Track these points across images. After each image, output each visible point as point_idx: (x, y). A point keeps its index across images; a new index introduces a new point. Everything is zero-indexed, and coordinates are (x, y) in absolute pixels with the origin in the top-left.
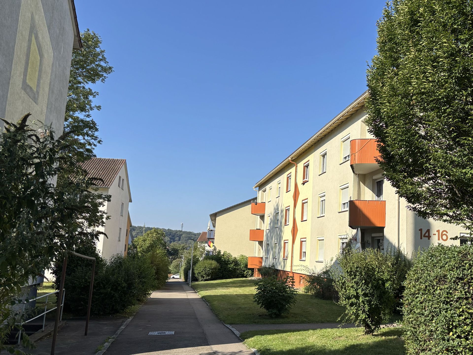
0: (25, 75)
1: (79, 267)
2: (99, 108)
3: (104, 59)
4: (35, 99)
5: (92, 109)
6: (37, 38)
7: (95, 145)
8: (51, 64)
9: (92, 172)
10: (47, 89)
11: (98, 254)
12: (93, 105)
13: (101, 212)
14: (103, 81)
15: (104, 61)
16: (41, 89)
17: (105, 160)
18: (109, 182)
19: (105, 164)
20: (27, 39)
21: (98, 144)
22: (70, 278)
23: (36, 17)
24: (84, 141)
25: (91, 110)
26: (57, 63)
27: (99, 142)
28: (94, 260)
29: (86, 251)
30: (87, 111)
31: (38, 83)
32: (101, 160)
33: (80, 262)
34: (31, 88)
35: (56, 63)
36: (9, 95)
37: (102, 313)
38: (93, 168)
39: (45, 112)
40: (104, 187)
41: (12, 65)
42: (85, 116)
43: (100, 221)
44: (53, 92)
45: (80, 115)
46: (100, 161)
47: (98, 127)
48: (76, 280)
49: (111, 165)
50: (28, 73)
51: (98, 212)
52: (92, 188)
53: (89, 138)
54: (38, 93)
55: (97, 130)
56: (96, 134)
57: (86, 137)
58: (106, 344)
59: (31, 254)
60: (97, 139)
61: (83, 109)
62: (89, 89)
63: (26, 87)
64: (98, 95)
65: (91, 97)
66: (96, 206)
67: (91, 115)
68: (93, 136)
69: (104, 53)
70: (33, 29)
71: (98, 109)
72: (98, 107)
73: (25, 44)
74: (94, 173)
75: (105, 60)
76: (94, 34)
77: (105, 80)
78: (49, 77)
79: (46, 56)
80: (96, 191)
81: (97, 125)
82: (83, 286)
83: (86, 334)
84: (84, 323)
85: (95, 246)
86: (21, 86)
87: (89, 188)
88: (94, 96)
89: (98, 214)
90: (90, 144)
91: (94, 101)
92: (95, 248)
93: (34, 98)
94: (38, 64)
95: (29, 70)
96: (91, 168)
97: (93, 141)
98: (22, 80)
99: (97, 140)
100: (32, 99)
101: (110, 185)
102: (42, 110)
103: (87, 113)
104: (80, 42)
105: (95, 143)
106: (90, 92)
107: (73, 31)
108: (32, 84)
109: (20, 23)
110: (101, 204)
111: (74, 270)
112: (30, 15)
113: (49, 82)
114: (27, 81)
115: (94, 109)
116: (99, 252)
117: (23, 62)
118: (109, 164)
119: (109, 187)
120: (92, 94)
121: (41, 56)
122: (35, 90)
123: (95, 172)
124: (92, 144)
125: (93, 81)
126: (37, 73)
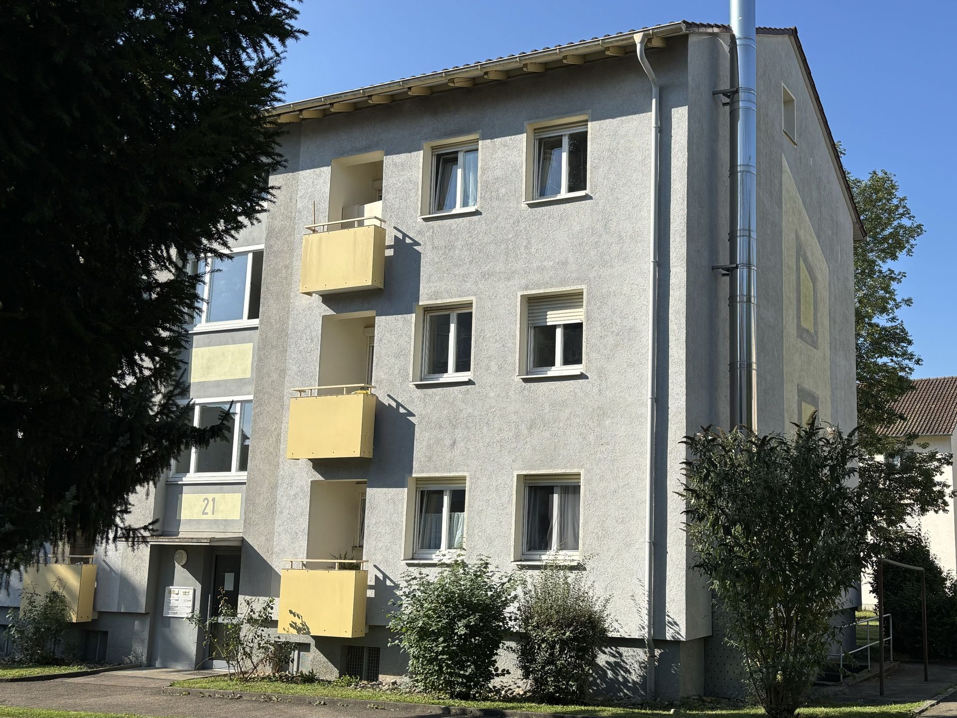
0: (799, 318)
1: (907, 583)
2: (908, 302)
3: (906, 213)
4: (814, 344)
5: (897, 306)
6: (806, 260)
7: (910, 369)
8: (827, 285)
9: (917, 407)
10: (827, 323)
11: (934, 562)
12: (899, 299)
13: (939, 484)
14: (910, 254)
15: (907, 215)
16: (820, 326)
17: (939, 381)
18: (950, 424)
19: (939, 388)
20: (795, 269)
21: (916, 367)
22: (897, 598)
23: (802, 233)
24: (893, 363)
25: (897, 308)
26: (835, 277)
27: (918, 362)
28: (922, 571)
29: (915, 557)
30: (890, 311)
31: (814, 319)
32: (931, 381)
33: (908, 575)
34: (807, 331)
35: (834, 279)
36: (784, 353)
37: (951, 656)
38: (918, 400)
39: (829, 355)
40: (941, 433)
41: (782, 312)
42: (888, 320)
43: (940, 501)
44: (835, 322)
45: (881, 320)
46: (929, 384)
47: (910, 338)
48: (906, 603)
49: (949, 390)
50: (801, 313)
51: (935, 485)
52: (917, 444)
53: (900, 359)
54: (816, 333)
55: (910, 343)
56: (910, 349)
57: (894, 358)
58: (951, 689)
59: (839, 564)
60: (912, 358)
61: (884, 310)
62: (889, 270)
63: (802, 332)
64: (905, 276)
65: (894, 285)
66: (928, 475)
67: (897, 318)
68: (904, 354)
69: (906, 201)
70: (800, 252)
71: (908, 305)
72: (908, 300)
73: (793, 278)
74: (920, 409)
75: (909, 214)
76: (886, 174)
77: (913, 250)
78: (827, 305)
79: (819, 277)
80: (925, 448)
81: (909, 335)
82: (916, 611)
83: (926, 680)
84: (922, 667)
85: (927, 548)
86: (795, 335)
87: (912, 443)
88: (899, 281)
89: (935, 489)
90: (903, 369)
91: (900, 290)
92: (928, 551)
93: (813, 341)
94: (812, 293)
95: (802, 307)
96: (914, 400)
97: (907, 361)
98: (796, 326)
99: (914, 360)
100: (811, 345)
101: (951, 430)
102: (824, 354)
103: (891, 315)
104: (862, 229)
105: (911, 366)
106: (891, 277)
107: (850, 218)
108: (807, 325)
109: (785, 253)
110: (937, 469)
111: (902, 587)
112: (794, 235)
113: (828, 310)
114: (802, 324)
115: (901, 306)
116: (935, 558)
117: (795, 302)
118: (946, 388)
119: (950, 433)
120: (894, 279)
121: (814, 280)
122: (812, 331)
123: (922, 407)
124: (906, 368)
125: (894, 257)
126: (812, 307)
